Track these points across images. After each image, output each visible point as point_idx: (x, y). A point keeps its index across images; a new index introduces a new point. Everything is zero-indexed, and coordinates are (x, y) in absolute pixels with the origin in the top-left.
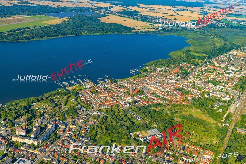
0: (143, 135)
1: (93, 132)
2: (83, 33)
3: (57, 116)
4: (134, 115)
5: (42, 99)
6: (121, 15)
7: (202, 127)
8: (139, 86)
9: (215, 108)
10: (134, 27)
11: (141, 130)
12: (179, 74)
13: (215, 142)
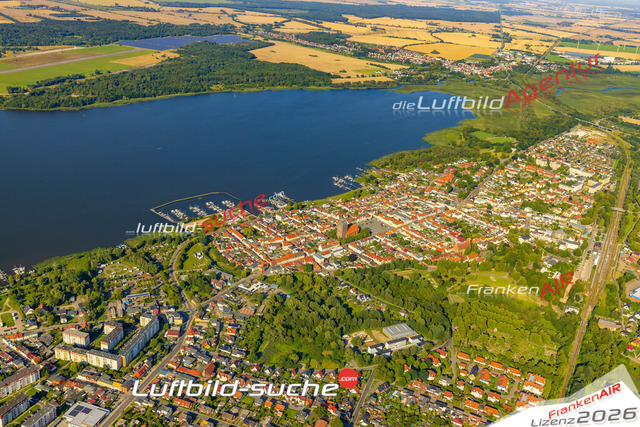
0: (375, 340)
1: (252, 333)
2: (214, 87)
3: (163, 295)
4: (351, 291)
5: (123, 254)
6: (305, 42)
7: (516, 316)
8: (359, 217)
9: (543, 270)
10: (337, 72)
11: (368, 328)
12: (453, 186)
13: (548, 353)
